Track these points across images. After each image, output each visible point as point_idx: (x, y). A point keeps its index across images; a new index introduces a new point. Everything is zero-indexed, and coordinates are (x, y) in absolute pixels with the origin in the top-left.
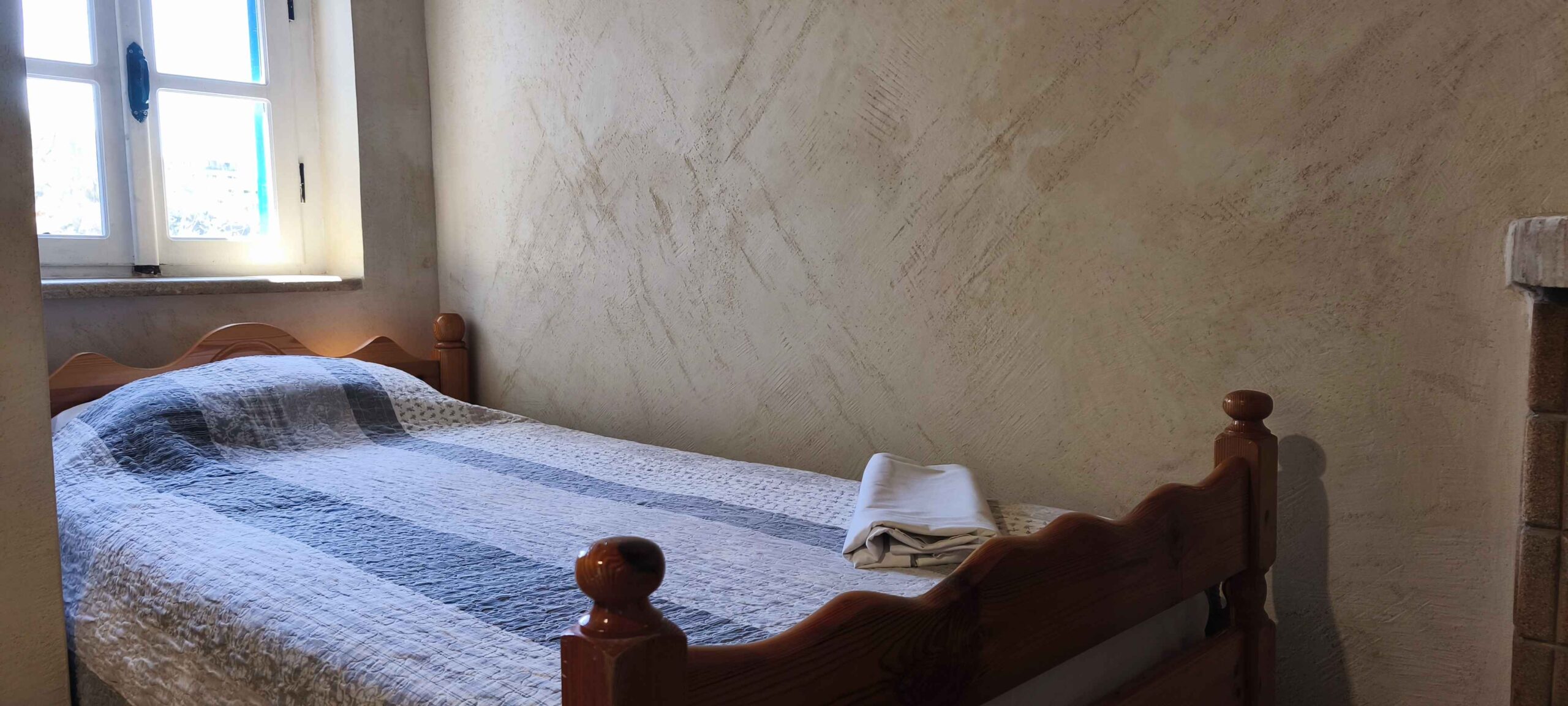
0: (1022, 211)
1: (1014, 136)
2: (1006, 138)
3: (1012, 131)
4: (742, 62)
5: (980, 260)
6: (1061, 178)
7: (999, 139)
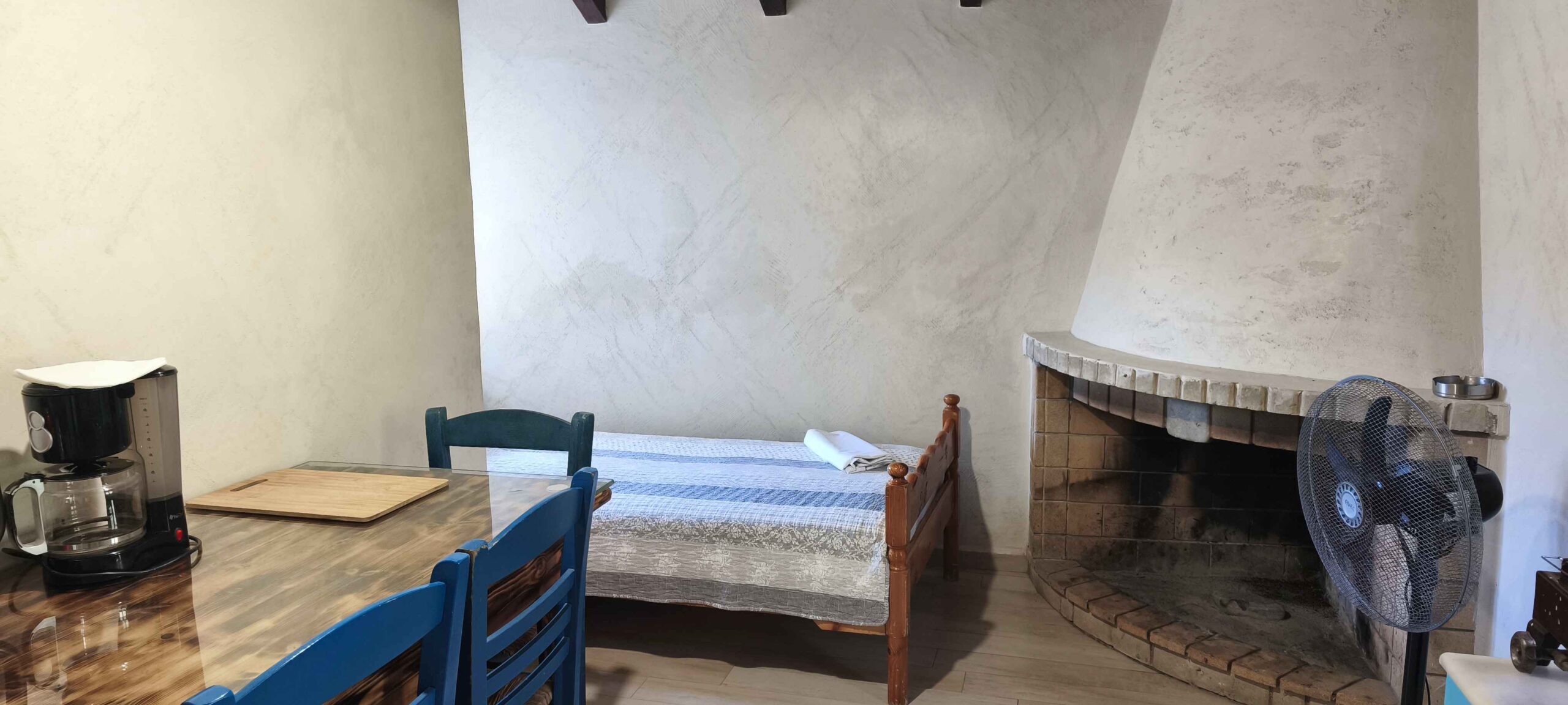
0: (850, 319)
1: (845, 287)
2: (841, 288)
3: (844, 285)
4: (690, 235)
5: (830, 339)
6: (867, 307)
7: (838, 288)
